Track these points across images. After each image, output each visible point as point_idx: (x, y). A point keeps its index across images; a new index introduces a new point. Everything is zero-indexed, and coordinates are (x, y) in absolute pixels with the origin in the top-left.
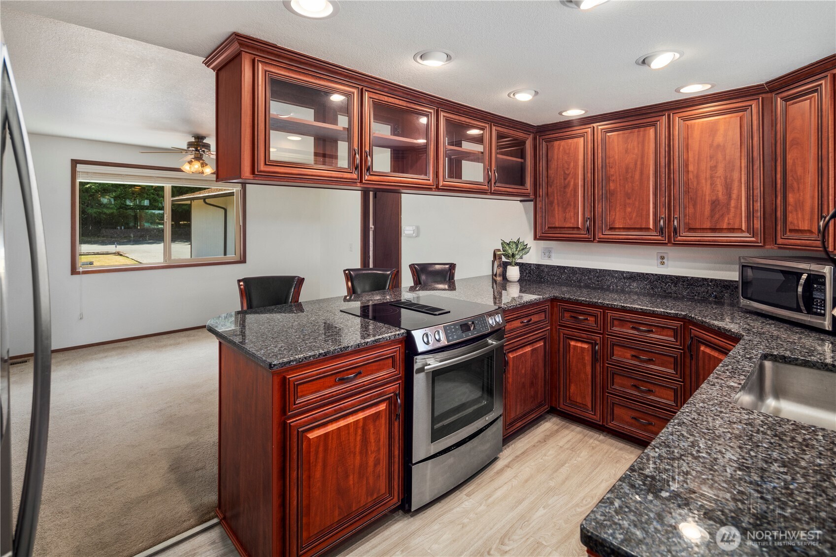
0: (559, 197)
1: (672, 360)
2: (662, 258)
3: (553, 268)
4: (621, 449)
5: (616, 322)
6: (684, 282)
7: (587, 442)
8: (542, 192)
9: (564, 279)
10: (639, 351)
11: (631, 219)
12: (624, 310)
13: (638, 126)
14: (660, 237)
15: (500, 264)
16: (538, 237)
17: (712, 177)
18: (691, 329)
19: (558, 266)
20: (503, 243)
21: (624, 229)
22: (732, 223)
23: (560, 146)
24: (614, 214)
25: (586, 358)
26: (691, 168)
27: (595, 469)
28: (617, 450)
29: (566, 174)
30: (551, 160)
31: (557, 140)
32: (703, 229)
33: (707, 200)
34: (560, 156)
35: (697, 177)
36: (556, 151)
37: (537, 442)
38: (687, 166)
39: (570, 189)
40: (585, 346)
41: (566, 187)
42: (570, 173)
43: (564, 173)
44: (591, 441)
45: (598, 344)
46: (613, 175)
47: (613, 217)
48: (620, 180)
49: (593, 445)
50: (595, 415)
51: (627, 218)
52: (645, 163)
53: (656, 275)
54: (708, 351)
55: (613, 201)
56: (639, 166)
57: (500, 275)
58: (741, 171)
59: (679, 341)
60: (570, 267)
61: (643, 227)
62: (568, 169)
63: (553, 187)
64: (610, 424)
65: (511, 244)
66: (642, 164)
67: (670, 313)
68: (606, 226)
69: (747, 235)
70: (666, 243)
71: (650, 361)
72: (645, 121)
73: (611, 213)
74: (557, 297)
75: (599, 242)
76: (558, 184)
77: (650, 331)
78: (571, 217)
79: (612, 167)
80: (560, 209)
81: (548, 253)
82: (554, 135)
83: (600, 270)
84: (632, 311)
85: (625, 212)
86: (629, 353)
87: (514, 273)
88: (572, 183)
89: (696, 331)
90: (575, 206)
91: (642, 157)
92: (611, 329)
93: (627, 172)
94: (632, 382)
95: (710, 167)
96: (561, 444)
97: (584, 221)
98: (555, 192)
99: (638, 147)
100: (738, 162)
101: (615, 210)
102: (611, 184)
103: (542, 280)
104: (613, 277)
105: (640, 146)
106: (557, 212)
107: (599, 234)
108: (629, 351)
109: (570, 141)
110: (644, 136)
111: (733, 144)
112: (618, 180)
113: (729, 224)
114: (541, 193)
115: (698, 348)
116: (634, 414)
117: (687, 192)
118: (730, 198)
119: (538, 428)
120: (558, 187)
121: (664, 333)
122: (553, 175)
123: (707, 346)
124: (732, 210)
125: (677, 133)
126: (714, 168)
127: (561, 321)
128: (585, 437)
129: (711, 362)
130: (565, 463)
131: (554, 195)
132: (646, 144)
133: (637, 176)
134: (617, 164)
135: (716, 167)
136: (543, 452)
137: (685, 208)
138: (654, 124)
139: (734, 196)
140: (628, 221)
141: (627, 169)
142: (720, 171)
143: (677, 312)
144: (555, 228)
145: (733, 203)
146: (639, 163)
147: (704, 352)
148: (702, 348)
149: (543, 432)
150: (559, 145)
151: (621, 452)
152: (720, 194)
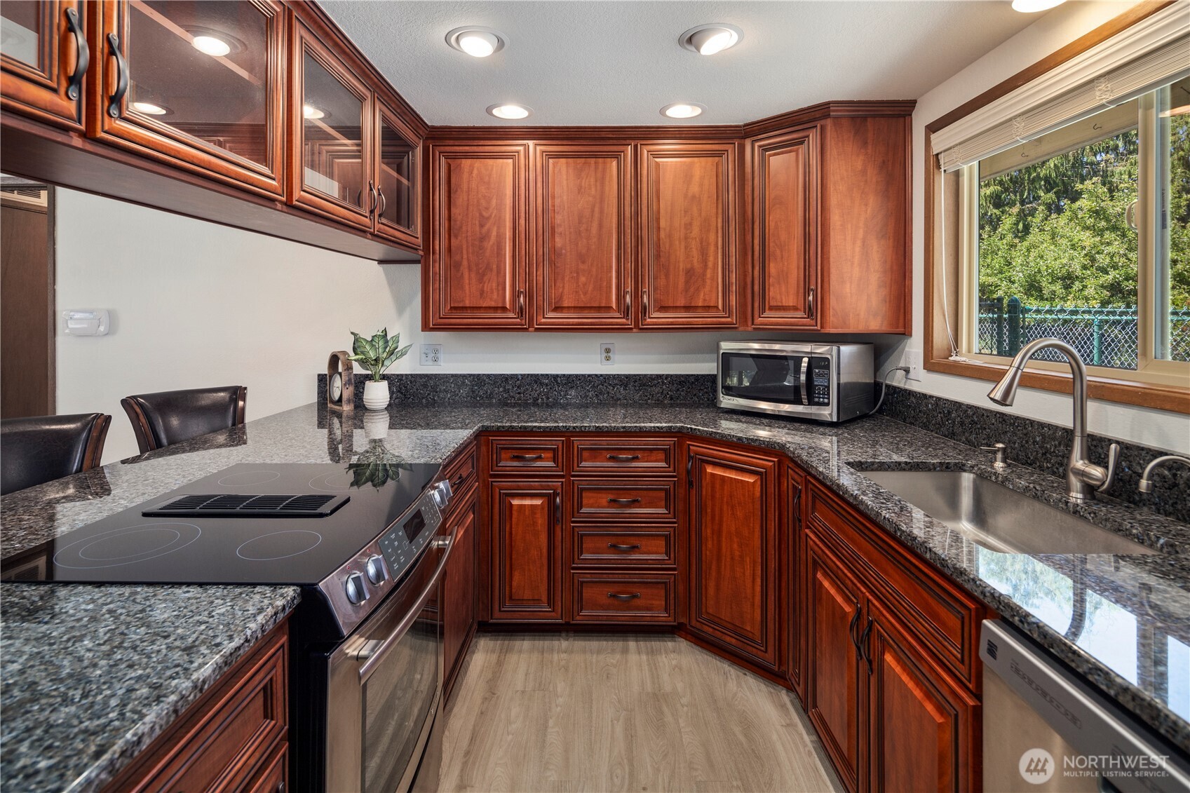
0: (471, 255)
1: (663, 494)
2: (608, 351)
3: (443, 378)
4: (599, 652)
5: (586, 454)
6: (635, 382)
7: (552, 662)
8: (440, 244)
9: (464, 395)
10: (616, 491)
11: (585, 294)
12: (599, 432)
13: (595, 156)
14: (624, 320)
15: (350, 380)
16: (431, 326)
17: (686, 238)
18: (689, 445)
19: (453, 375)
20: (357, 339)
21: (576, 309)
22: (708, 299)
23: (472, 170)
24: (561, 285)
25: (540, 522)
26: (663, 224)
27: (591, 708)
28: (595, 656)
29: (483, 216)
30: (456, 191)
31: (466, 157)
32: (676, 307)
33: (681, 268)
34: (474, 185)
35: (670, 236)
36: (465, 176)
37: (483, 703)
38: (658, 220)
39: (491, 243)
40: (538, 502)
41: (483, 238)
42: (491, 216)
43: (481, 215)
44: (556, 657)
45: (558, 494)
46: (560, 225)
47: (561, 290)
48: (570, 233)
49: (563, 663)
50: (553, 611)
51: (581, 293)
52: (606, 211)
53: (601, 375)
54: (719, 472)
55: (559, 265)
56: (597, 215)
57: (349, 401)
58: (717, 232)
59: (672, 466)
60: (474, 375)
61: (603, 305)
62: (487, 209)
63: (460, 238)
64: (578, 618)
65: (376, 340)
66: (601, 212)
67: (662, 428)
68: (550, 304)
69: (723, 314)
70: (631, 329)
71: (634, 503)
72: (606, 148)
73: (558, 284)
74: (488, 427)
75: (537, 330)
76: (469, 234)
77: (635, 459)
78: (492, 289)
79: (558, 213)
80: (473, 275)
81: (433, 353)
82: (461, 148)
83: (523, 376)
84: (611, 432)
85: (577, 283)
86: (605, 498)
87: (377, 394)
88: (494, 233)
89: (696, 447)
90: (498, 272)
91: (602, 201)
92: (578, 467)
93: (580, 222)
94: (609, 542)
95: (685, 224)
96: (519, 687)
97: (515, 295)
98: (465, 246)
99: (596, 186)
100: (714, 219)
101: (563, 279)
102: (557, 239)
103: (424, 401)
104: (542, 384)
105: (598, 184)
106: (467, 281)
107: (539, 317)
108: (604, 496)
109: (490, 162)
110: (604, 171)
111: (709, 197)
112: (567, 233)
113: (705, 300)
114: (437, 248)
115: (702, 471)
116: (610, 590)
117: (658, 256)
118: (706, 266)
119: (468, 673)
120: (470, 239)
121: (653, 458)
122: (459, 218)
123: (715, 464)
124: (708, 282)
125: (645, 172)
126: (688, 226)
127: (496, 468)
128: (543, 654)
129: (726, 487)
130: (546, 721)
131: (462, 252)
132: (607, 183)
133: (594, 230)
134: (566, 208)
135: (691, 224)
136: (503, 716)
137: (655, 278)
138: (616, 156)
139: (710, 264)
140: (582, 296)
141: (580, 217)
142: (696, 231)
143: (670, 425)
144: (464, 308)
145: (709, 275)
146: (597, 209)
147: (712, 475)
148: (710, 470)
149: (480, 676)
150: (472, 167)
151: (601, 657)
152: (695, 260)
